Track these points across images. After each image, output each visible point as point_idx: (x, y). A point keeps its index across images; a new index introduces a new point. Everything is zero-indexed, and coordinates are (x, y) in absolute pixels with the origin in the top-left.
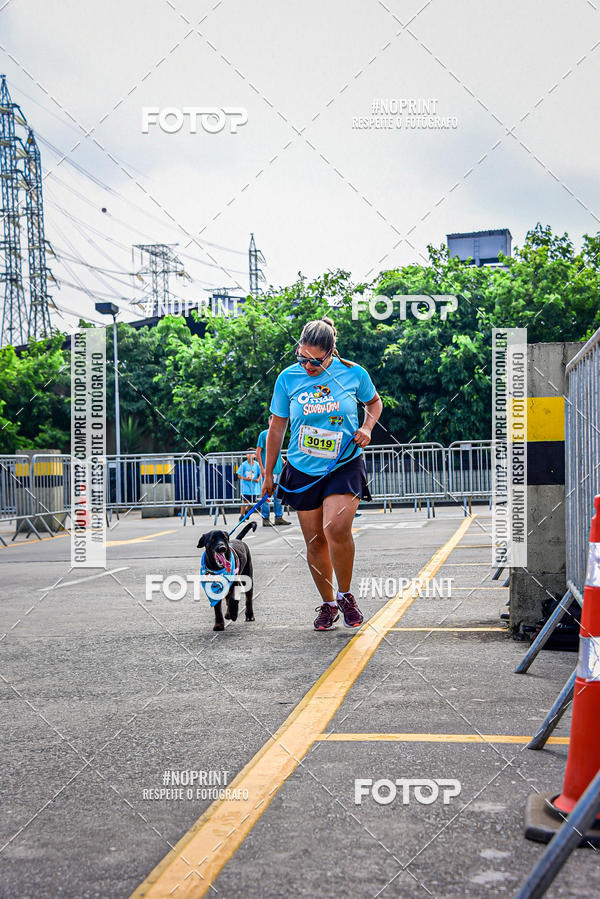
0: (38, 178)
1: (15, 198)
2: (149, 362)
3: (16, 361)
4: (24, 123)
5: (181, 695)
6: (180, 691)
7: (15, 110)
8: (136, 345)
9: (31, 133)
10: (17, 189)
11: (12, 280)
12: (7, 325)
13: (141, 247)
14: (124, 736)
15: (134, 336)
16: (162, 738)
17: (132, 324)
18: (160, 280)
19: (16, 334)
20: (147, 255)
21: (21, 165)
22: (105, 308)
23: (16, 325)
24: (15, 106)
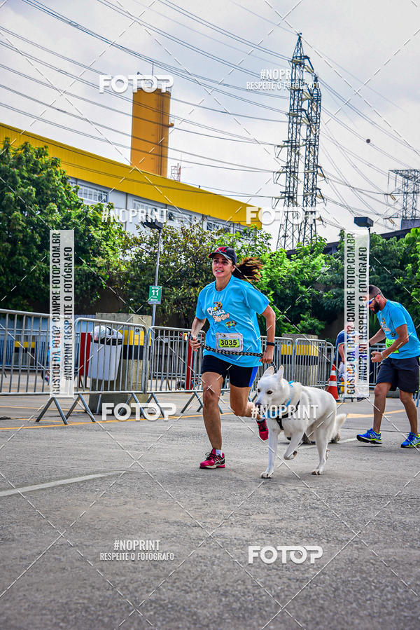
0: (318, 115)
1: (298, 132)
2: (395, 267)
3: (286, 262)
4: (311, 71)
5: (413, 551)
6: (412, 547)
7: (306, 61)
8: (385, 252)
9: (316, 80)
10: (300, 124)
11: (289, 197)
12: (282, 233)
13: (396, 172)
14: (364, 579)
15: (383, 244)
16: (397, 585)
17: (383, 236)
18: (410, 200)
19: (289, 241)
20: (400, 178)
21: (305, 105)
22: (363, 222)
23: (289, 233)
24: (307, 57)
